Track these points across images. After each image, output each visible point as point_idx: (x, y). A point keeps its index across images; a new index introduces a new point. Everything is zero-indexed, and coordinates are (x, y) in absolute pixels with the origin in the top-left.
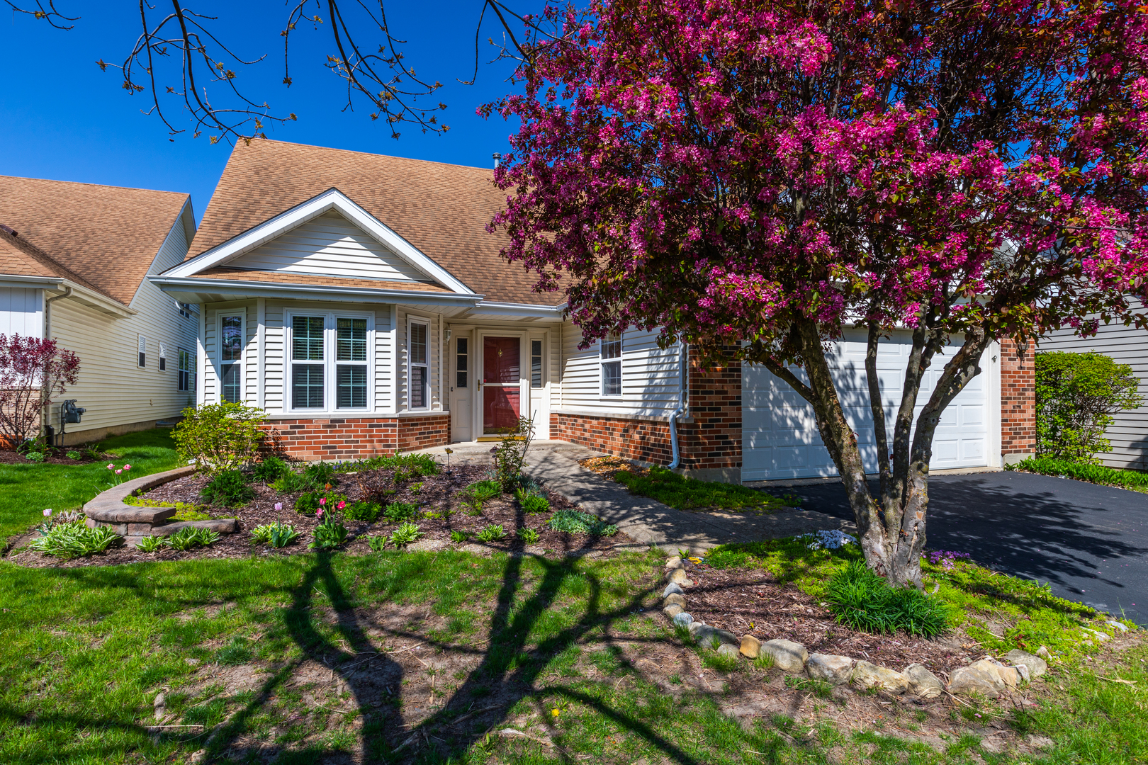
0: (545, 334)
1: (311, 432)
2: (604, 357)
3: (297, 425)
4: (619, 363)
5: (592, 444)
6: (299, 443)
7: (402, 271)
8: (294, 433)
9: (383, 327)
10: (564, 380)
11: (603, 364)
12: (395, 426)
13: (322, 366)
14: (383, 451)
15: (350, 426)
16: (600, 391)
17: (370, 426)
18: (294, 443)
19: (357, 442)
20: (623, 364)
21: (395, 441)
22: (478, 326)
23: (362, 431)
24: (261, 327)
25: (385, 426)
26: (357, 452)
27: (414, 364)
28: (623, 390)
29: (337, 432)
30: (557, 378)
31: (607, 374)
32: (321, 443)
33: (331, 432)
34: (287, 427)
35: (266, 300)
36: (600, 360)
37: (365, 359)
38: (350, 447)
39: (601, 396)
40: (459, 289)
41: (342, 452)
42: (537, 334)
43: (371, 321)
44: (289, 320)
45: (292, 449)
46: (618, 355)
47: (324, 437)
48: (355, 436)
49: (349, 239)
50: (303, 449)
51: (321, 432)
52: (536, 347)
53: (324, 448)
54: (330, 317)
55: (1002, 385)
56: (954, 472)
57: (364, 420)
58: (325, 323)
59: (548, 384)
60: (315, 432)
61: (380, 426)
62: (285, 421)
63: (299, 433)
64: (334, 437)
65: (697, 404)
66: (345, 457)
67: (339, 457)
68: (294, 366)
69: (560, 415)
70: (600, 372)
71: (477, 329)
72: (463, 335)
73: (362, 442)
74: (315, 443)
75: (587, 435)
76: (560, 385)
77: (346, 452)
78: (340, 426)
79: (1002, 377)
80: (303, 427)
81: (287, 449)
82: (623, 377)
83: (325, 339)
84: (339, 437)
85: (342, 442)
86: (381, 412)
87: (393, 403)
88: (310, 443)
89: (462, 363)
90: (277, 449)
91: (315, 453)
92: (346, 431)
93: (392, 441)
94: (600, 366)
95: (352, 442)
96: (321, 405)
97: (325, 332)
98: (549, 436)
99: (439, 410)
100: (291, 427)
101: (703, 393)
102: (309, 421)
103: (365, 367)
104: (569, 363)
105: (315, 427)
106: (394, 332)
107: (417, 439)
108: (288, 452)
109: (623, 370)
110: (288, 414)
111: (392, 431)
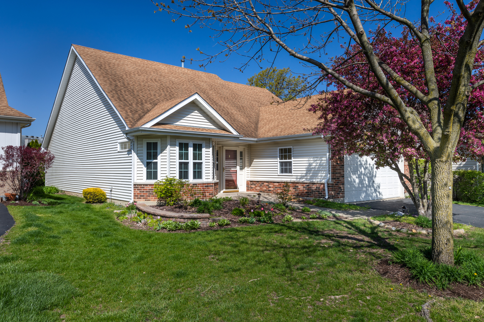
2: (281, 159)
4: (291, 162)
7: (214, 125)
9: (208, 147)
10: (252, 167)
11: (280, 162)
13: (189, 162)
14: (209, 196)
15: (199, 186)
16: (279, 172)
17: (205, 186)
19: (201, 192)
20: (293, 162)
23: (202, 188)
24: (169, 147)
25: (210, 186)
26: (201, 197)
28: (293, 172)
29: (195, 189)
30: (249, 166)
33: (193, 189)
35: (171, 136)
36: (278, 160)
37: (202, 160)
38: (199, 195)
39: (279, 174)
40: (235, 133)
42: (241, 149)
43: (204, 145)
44: (178, 144)
46: (290, 159)
49: (196, 112)
50: (184, 195)
52: (241, 154)
54: (191, 143)
55: (405, 170)
56: (394, 199)
57: (202, 184)
58: (189, 145)
59: (246, 168)
61: (208, 186)
65: (333, 177)
70: (278, 165)
75: (271, 189)
76: (250, 169)
77: (197, 197)
78: (195, 187)
79: (404, 167)
82: (293, 167)
83: (189, 151)
84: (195, 191)
85: (196, 193)
86: (207, 181)
87: (211, 177)
93: (212, 192)
94: (278, 163)
95: (199, 192)
96: (189, 178)
97: (189, 149)
98: (246, 190)
101: (335, 173)
103: (202, 163)
106: (211, 149)
109: (293, 165)
111: (212, 188)
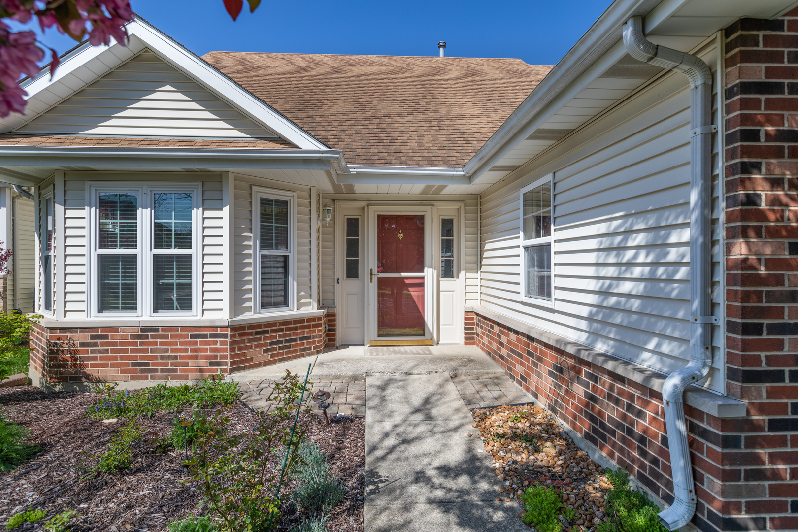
0: (459, 209)
1: (116, 344)
2: (527, 237)
3: (99, 334)
4: (548, 246)
5: (510, 369)
6: (102, 358)
7: (237, 126)
8: (96, 345)
9: (212, 202)
10: (484, 269)
11: (526, 248)
12: (225, 336)
13: (135, 256)
14: (210, 371)
15: (166, 337)
16: (522, 288)
17: (193, 337)
18: (95, 358)
19: (176, 357)
20: (555, 248)
21: (225, 357)
22: (371, 201)
23: (182, 344)
24: (59, 209)
25: (212, 336)
26: (176, 371)
27: (266, 252)
28: (555, 294)
29: (150, 344)
30: (474, 265)
31: (531, 263)
32: (129, 358)
33: (142, 344)
34: (86, 337)
35: (65, 173)
36: (522, 241)
37: (190, 247)
38: (166, 364)
39: (522, 297)
41: (156, 371)
42: (448, 210)
43: (196, 196)
44: (94, 199)
45: (93, 366)
46: (548, 233)
47: (133, 351)
48: (173, 350)
49: (168, 87)
50: (106, 365)
51: (129, 344)
52: (448, 227)
53: (133, 365)
54: (144, 192)
57: (184, 328)
58: (139, 200)
59: (463, 274)
60: (122, 344)
61: (206, 336)
62: (84, 329)
63: (102, 345)
64: (146, 351)
65: (757, 360)
66: (160, 378)
67: (153, 378)
68: (100, 257)
69: (477, 314)
70: (522, 260)
71: (369, 205)
72: (354, 214)
73: (182, 357)
74: (122, 358)
75: (504, 352)
76: (479, 275)
77: (162, 371)
78: (153, 337)
80: (106, 337)
81: (86, 366)
82: (555, 270)
83: (139, 221)
84: (152, 351)
85: (156, 358)
86: (211, 317)
87: (225, 305)
88: (116, 358)
89: (353, 248)
90: (75, 365)
91: (122, 372)
92: (162, 344)
93: (221, 357)
94: (521, 251)
95: (169, 357)
96: (134, 308)
97: (139, 211)
98: (463, 341)
99: (311, 309)
100: (92, 337)
101: (772, 329)
102: (114, 329)
103: (189, 257)
104: (487, 246)
105: (122, 337)
106: (226, 211)
107: (266, 351)
108: (89, 370)
109: (555, 259)
110: (93, 319)
111: (222, 343)
